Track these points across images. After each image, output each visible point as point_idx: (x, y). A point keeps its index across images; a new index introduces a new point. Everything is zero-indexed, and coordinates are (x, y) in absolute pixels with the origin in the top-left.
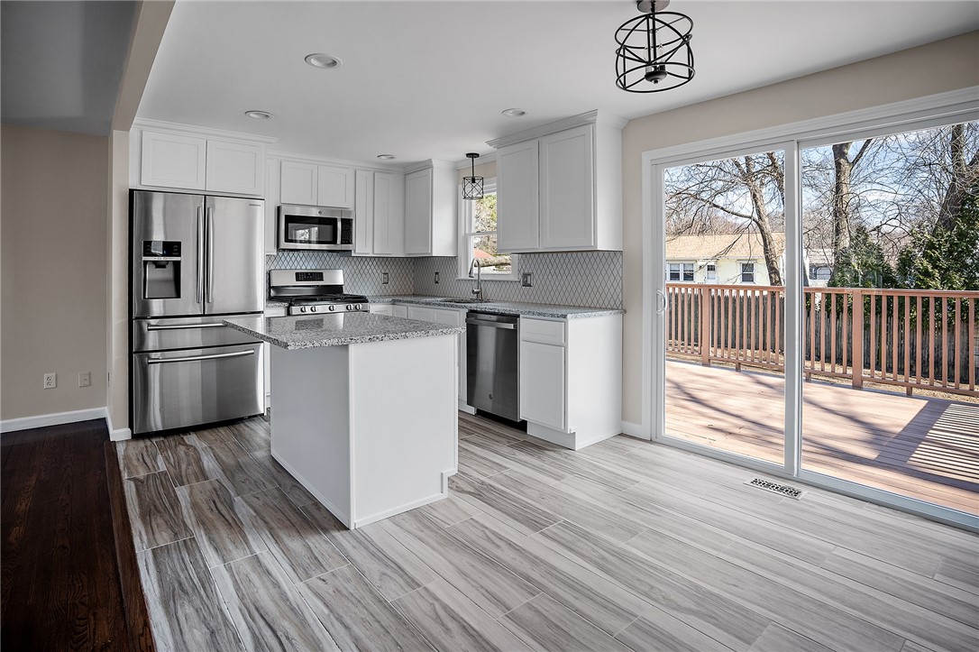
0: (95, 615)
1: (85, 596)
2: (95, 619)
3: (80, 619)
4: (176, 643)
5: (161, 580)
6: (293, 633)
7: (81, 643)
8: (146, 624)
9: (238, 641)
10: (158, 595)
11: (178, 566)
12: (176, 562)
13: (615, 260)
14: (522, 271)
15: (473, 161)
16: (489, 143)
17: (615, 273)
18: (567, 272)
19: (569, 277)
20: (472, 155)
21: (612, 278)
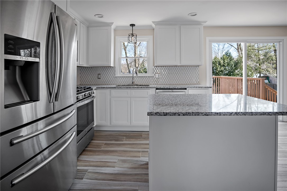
13: (196, 69)
14: (154, 73)
15: (132, 28)
16: (153, 22)
17: (196, 73)
18: (176, 73)
19: (178, 75)
20: (132, 25)
21: (195, 74)
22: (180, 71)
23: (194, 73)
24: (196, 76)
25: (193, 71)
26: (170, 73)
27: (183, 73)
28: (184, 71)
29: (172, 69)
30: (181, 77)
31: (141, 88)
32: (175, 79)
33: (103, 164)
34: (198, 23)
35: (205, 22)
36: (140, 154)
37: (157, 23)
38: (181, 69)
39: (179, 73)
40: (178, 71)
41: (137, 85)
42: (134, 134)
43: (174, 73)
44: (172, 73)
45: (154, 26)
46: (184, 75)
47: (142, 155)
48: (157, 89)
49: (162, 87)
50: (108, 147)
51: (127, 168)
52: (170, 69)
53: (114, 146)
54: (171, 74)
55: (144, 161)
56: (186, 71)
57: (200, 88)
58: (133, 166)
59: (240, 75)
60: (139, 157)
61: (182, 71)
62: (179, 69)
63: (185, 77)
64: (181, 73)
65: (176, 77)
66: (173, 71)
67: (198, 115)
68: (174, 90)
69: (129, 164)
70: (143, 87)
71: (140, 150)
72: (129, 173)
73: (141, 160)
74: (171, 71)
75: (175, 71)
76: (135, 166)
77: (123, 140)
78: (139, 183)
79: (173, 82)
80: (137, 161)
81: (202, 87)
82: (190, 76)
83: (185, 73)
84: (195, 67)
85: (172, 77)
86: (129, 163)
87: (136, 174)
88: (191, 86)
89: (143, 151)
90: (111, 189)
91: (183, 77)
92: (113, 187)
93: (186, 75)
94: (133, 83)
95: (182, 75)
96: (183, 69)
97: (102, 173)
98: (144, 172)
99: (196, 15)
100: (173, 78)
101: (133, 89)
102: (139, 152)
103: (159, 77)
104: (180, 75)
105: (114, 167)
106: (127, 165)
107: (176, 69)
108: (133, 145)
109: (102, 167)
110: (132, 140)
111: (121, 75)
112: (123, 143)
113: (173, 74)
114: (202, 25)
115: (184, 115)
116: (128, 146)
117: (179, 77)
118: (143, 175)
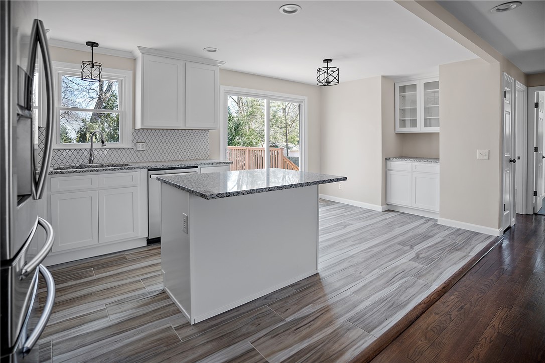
0: (427, 328)
1: (421, 341)
2: (429, 326)
3: (434, 331)
4: (419, 294)
5: (391, 315)
6: (394, 272)
7: (442, 322)
8: (420, 304)
9: (405, 282)
10: (402, 311)
11: (378, 314)
12: (376, 316)
13: (205, 135)
14: (135, 141)
15: (92, 49)
16: (140, 48)
17: (205, 141)
18: (174, 141)
19: (176, 144)
20: (92, 44)
21: (204, 144)
22: (180, 138)
23: (202, 141)
24: (205, 147)
25: (200, 138)
26: (163, 141)
27: (185, 141)
28: (187, 137)
29: (167, 134)
30: (181, 147)
31: (121, 169)
32: (172, 151)
33: (78, 321)
34: (213, 63)
35: (223, 63)
36: (142, 284)
37: (146, 51)
38: (182, 135)
39: (178, 141)
40: (176, 138)
41: (102, 166)
42: (108, 259)
43: (171, 141)
44: (167, 141)
45: (138, 54)
46: (187, 144)
47: (146, 284)
48: (149, 170)
49: (159, 165)
50: (66, 294)
51: (133, 309)
52: (163, 134)
53: (79, 289)
54: (165, 144)
55: (155, 291)
56: (190, 137)
57: (217, 165)
58: (141, 303)
59: (242, 143)
60: (144, 288)
61: (183, 138)
62: (178, 134)
63: (188, 147)
64: (181, 141)
65: (174, 147)
66: (169, 137)
67: (262, 191)
68: (168, 171)
69: (132, 303)
70: (125, 168)
71: (137, 278)
72: (141, 313)
73: (150, 291)
74: (165, 137)
75: (173, 138)
76: (145, 302)
77: (91, 274)
78: (167, 318)
79: (169, 157)
80: (144, 294)
81: (220, 163)
82: (195, 147)
83: (189, 141)
84: (204, 131)
85: (167, 148)
86: (131, 301)
87: (153, 311)
88: (204, 162)
89: (144, 279)
90: (125, 344)
91: (185, 147)
92: (126, 341)
93: (190, 144)
94: (90, 161)
95: (183, 144)
96: (185, 134)
97: (88, 333)
98: (165, 303)
99: (215, 51)
100: (169, 151)
101: (103, 172)
102: (139, 281)
103: (144, 150)
104: (180, 144)
105: (106, 317)
106: (129, 306)
107: (174, 134)
108: (120, 276)
109: (78, 326)
110: (110, 269)
111: (63, 146)
112: (95, 278)
113: (169, 144)
114: (218, 66)
115: (248, 193)
116: (111, 279)
117: (178, 147)
118: (167, 308)
